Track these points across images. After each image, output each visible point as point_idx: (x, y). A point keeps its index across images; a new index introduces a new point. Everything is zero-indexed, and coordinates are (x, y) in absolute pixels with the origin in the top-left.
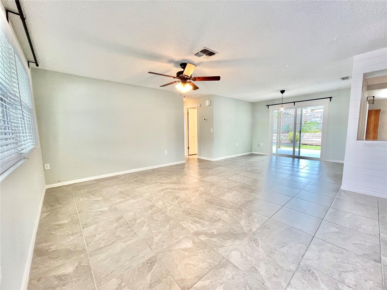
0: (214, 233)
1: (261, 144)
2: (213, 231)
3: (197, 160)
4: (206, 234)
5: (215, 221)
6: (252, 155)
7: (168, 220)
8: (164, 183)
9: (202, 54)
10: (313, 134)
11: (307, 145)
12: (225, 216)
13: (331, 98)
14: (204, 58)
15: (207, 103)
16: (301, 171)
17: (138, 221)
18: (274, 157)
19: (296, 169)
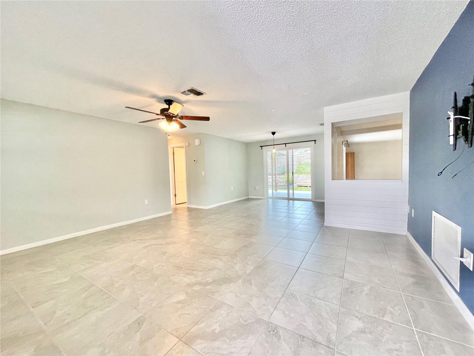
0: (209, 281)
1: (257, 188)
2: (207, 280)
3: (186, 209)
4: (200, 284)
5: (210, 270)
6: (248, 200)
7: (155, 278)
8: (146, 239)
9: (189, 93)
10: (307, 175)
11: (302, 186)
12: (220, 264)
13: (315, 141)
14: (192, 97)
15: (197, 142)
16: (295, 212)
17: (116, 285)
18: (270, 200)
19: (291, 211)
